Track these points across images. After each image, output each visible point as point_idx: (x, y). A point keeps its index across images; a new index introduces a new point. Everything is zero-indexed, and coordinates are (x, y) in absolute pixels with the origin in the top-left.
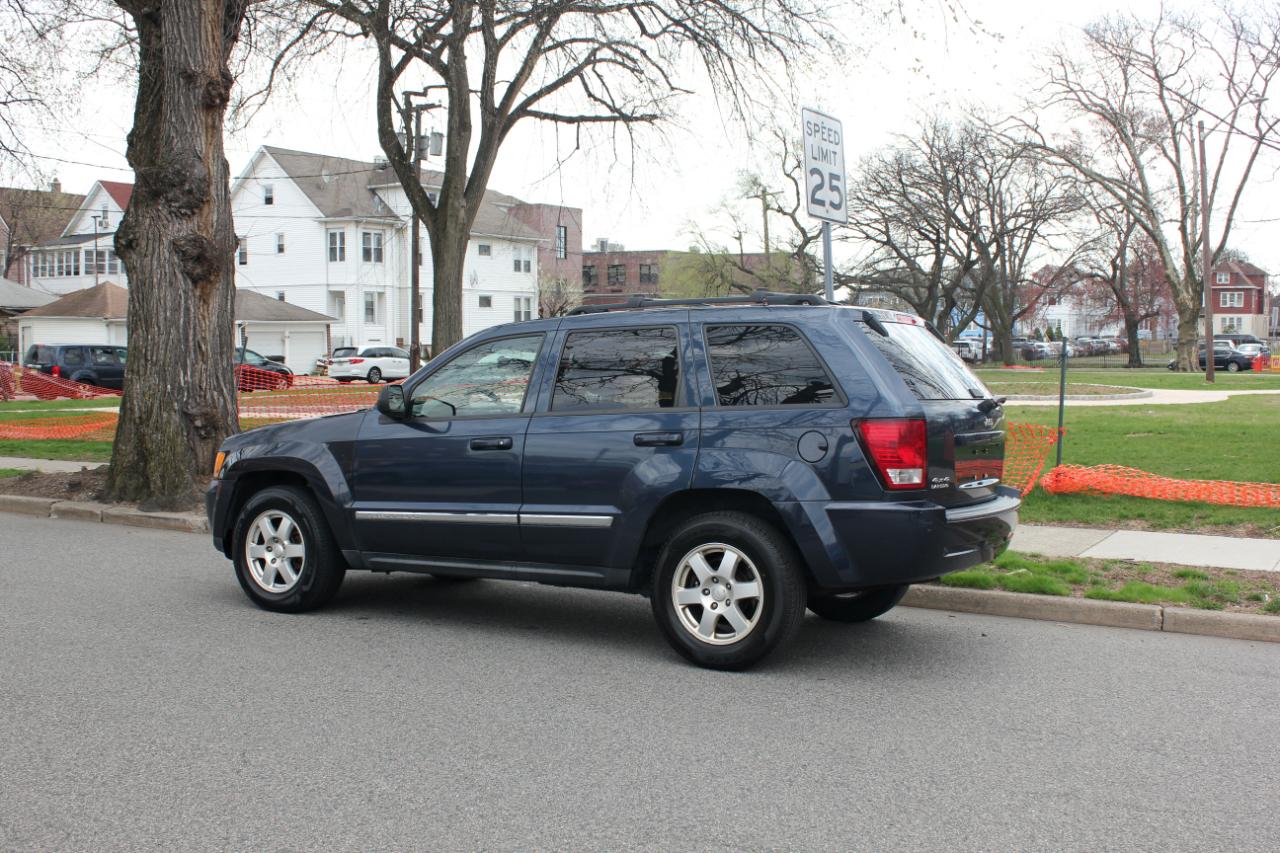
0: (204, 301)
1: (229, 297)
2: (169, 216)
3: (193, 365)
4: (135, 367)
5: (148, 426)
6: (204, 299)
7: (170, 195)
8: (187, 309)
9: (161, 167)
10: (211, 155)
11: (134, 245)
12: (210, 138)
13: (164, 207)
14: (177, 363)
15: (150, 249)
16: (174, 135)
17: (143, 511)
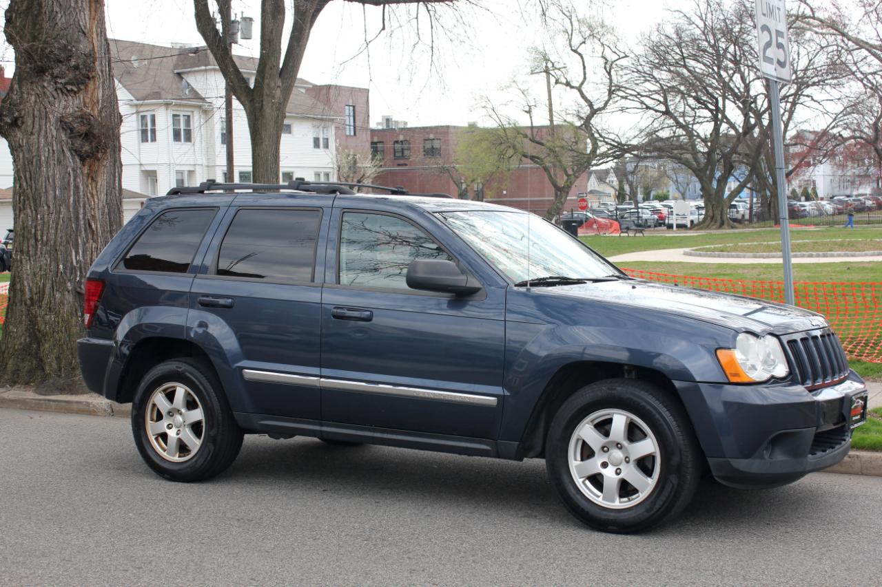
0: (92, 179)
1: (117, 174)
2: (54, 93)
3: (84, 244)
4: (25, 248)
5: (41, 307)
6: (92, 176)
7: (56, 71)
8: (76, 187)
9: (46, 42)
10: (94, 30)
11: (19, 122)
12: (93, 13)
13: (49, 83)
14: (68, 242)
15: (37, 127)
16: (58, 10)
17: (41, 394)
